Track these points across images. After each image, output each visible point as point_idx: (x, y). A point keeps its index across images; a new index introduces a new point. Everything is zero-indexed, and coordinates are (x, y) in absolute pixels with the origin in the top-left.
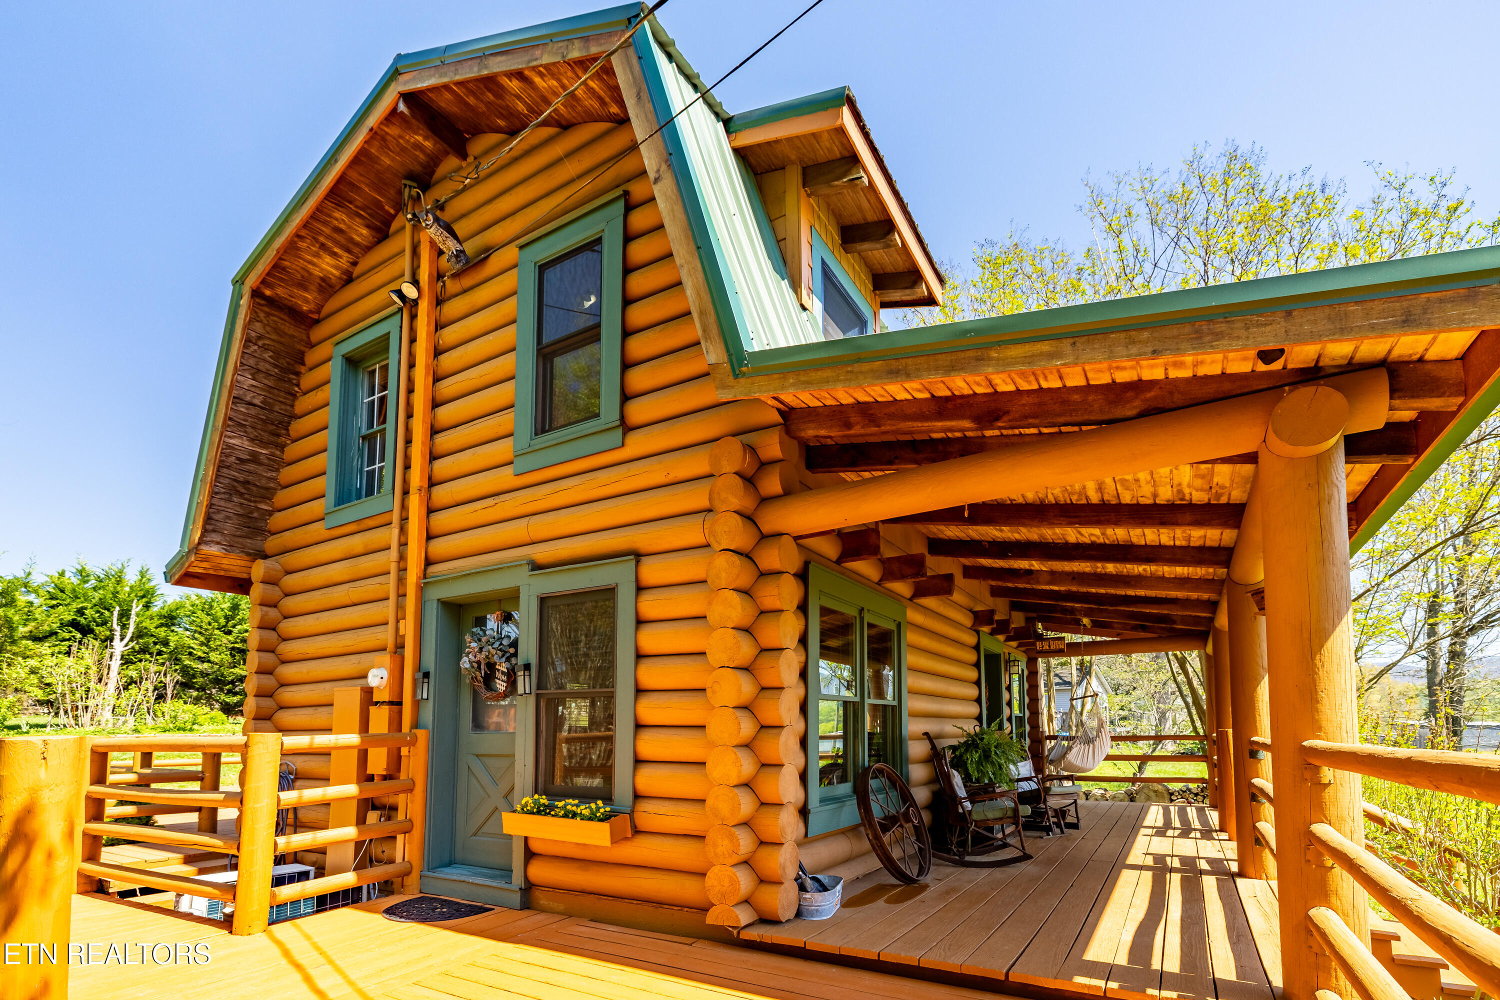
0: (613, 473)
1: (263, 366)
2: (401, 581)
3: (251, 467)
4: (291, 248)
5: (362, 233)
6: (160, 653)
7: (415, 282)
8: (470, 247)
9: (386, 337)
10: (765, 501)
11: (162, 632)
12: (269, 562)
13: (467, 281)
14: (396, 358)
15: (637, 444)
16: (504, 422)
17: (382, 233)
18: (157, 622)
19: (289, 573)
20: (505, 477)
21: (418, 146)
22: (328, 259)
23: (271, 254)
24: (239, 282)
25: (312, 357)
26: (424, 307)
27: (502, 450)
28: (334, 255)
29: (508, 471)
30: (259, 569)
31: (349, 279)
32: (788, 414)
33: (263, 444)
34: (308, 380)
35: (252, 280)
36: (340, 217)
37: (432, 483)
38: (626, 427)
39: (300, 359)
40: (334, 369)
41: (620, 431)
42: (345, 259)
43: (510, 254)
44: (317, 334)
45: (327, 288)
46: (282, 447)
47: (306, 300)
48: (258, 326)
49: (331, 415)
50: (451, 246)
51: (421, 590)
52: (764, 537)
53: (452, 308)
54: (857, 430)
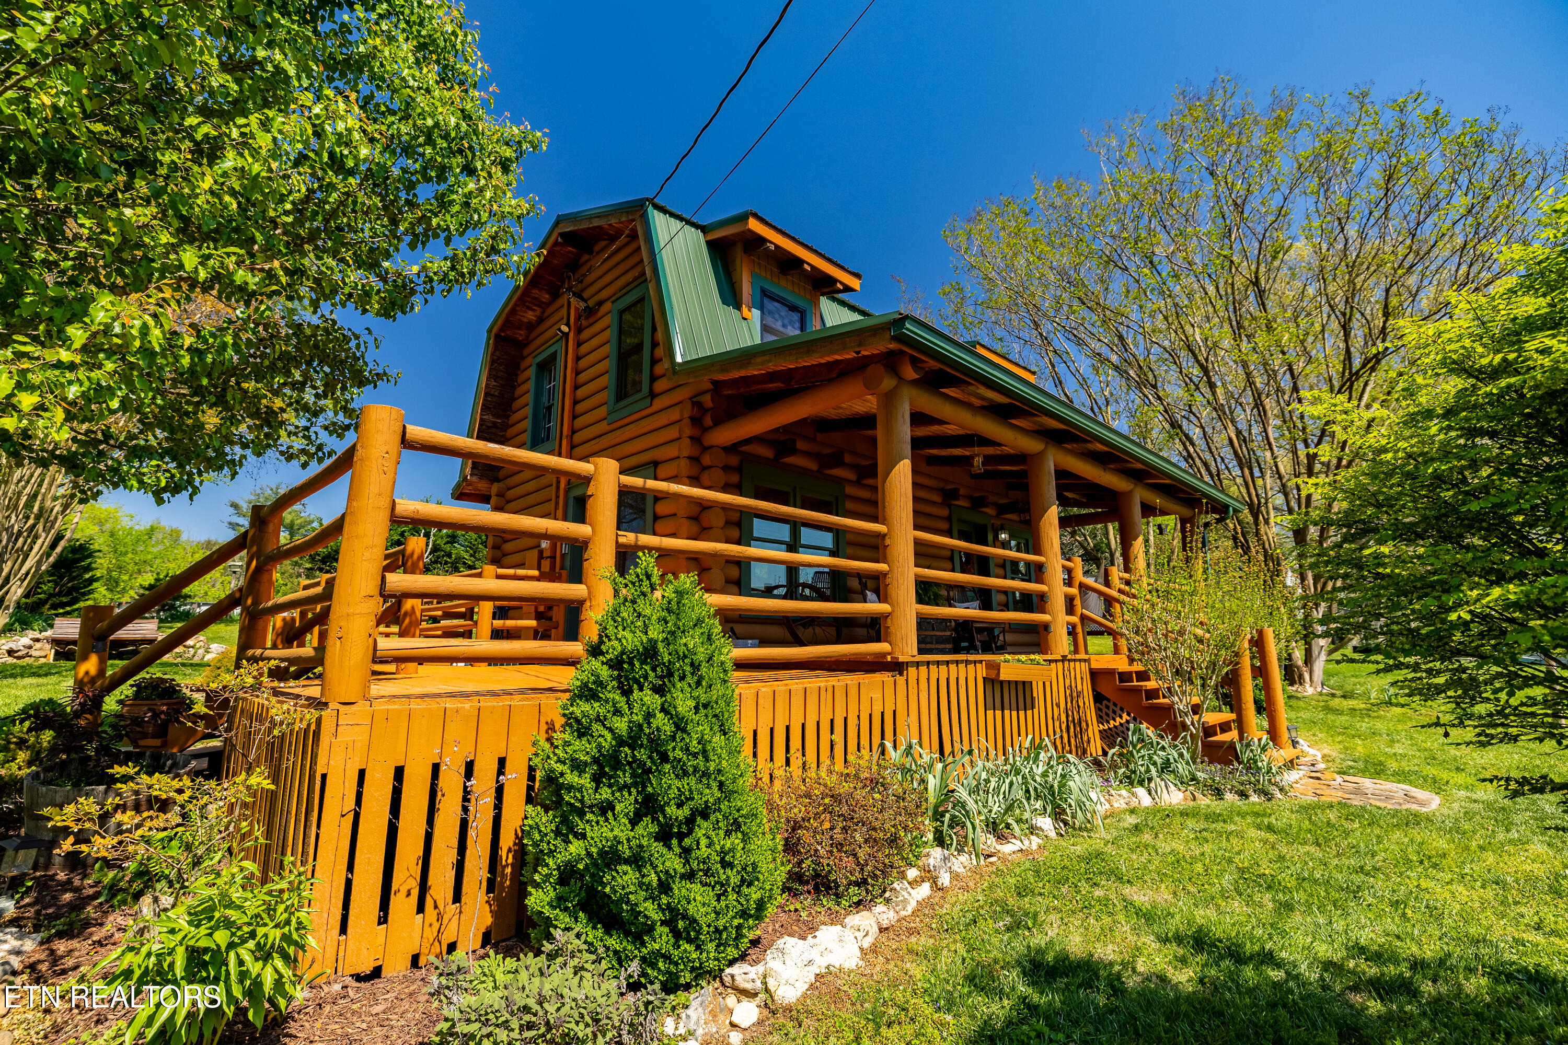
0: (647, 420)
1: (500, 374)
2: (558, 488)
3: (493, 430)
4: (513, 311)
5: (546, 297)
6: (446, 563)
7: (568, 325)
8: (591, 303)
9: (555, 352)
10: (705, 430)
11: (448, 548)
12: (501, 484)
13: (591, 320)
14: (560, 363)
15: (658, 403)
16: (603, 396)
17: (555, 295)
18: (445, 540)
19: (509, 489)
20: (603, 427)
21: (570, 252)
22: (530, 313)
23: (504, 315)
24: (489, 331)
25: (524, 365)
26: (571, 335)
27: (603, 411)
28: (533, 310)
29: (605, 422)
30: (495, 488)
31: (541, 320)
32: (715, 383)
33: (499, 417)
34: (521, 378)
35: (495, 330)
36: (536, 292)
37: (574, 431)
38: (653, 395)
39: (517, 366)
40: (532, 372)
41: (649, 399)
42: (539, 310)
43: (607, 306)
44: (526, 352)
45: (531, 327)
46: (508, 417)
47: (521, 334)
48: (498, 353)
49: (530, 398)
50: (582, 305)
51: (567, 491)
52: (705, 449)
53: (586, 334)
54: (742, 390)
